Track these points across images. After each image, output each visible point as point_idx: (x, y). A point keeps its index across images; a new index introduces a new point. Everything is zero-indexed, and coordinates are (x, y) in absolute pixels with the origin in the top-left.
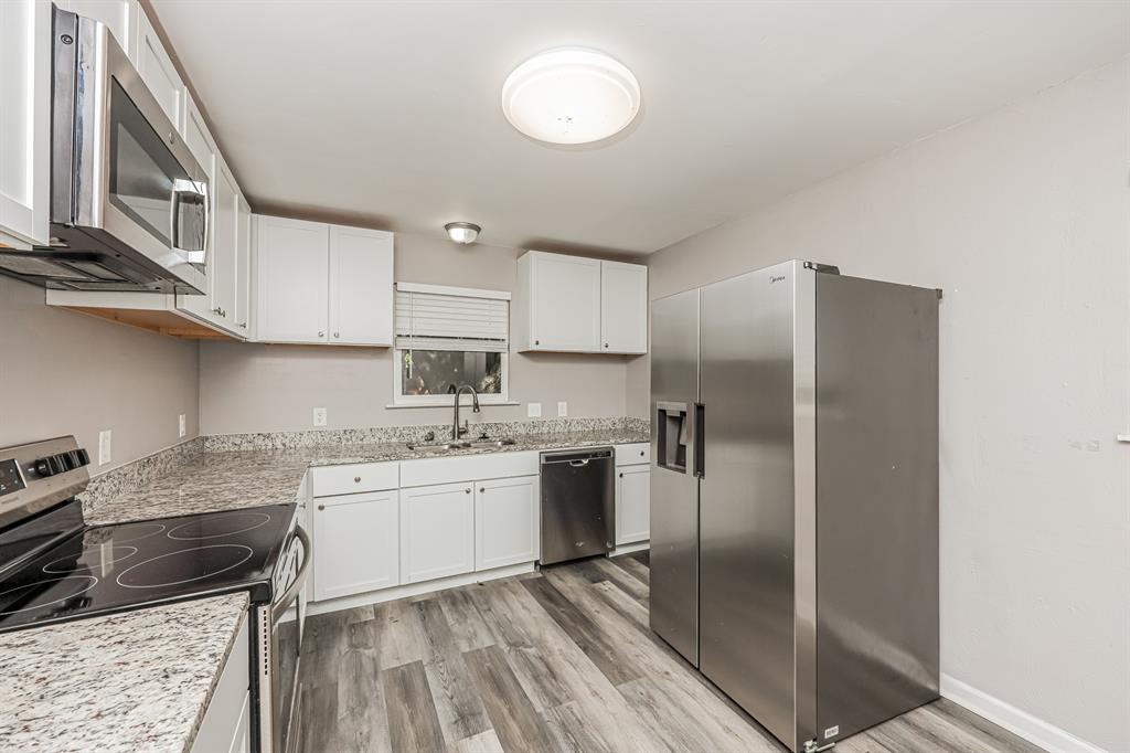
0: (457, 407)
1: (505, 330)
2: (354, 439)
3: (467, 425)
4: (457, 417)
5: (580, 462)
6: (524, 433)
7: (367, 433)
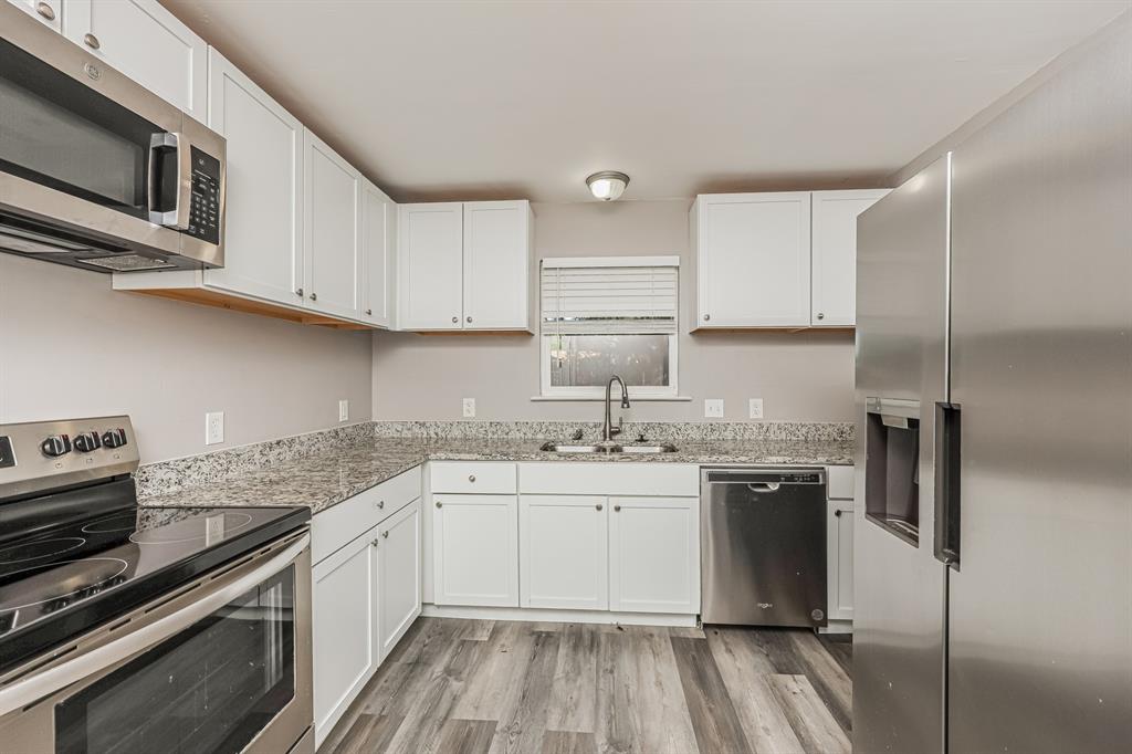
0: (608, 401)
1: (673, 306)
2: (499, 432)
3: (621, 423)
4: (608, 414)
5: (765, 486)
6: (698, 438)
7: (513, 426)
